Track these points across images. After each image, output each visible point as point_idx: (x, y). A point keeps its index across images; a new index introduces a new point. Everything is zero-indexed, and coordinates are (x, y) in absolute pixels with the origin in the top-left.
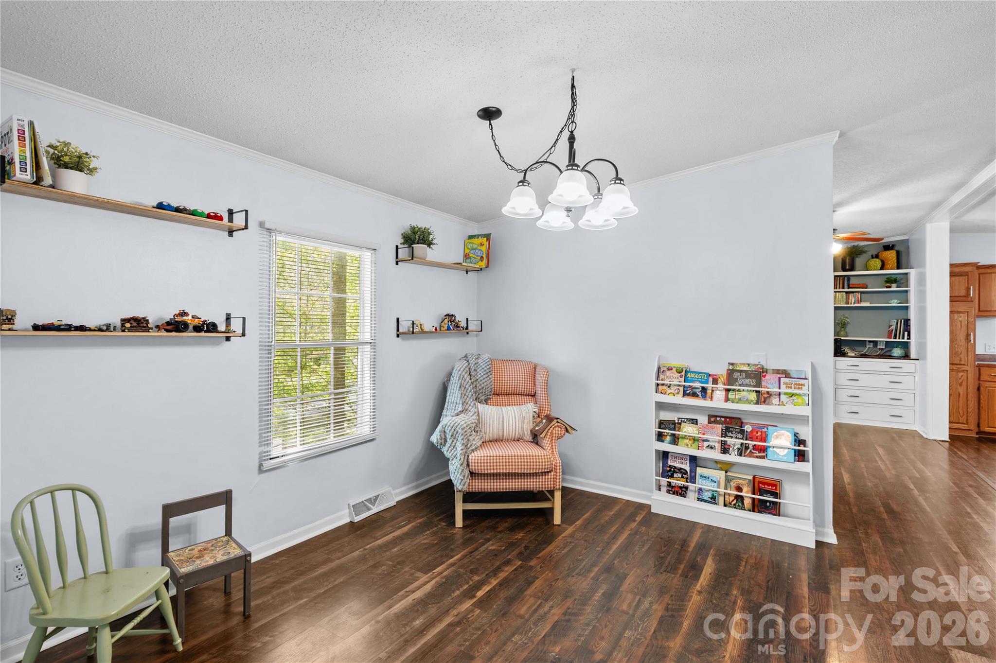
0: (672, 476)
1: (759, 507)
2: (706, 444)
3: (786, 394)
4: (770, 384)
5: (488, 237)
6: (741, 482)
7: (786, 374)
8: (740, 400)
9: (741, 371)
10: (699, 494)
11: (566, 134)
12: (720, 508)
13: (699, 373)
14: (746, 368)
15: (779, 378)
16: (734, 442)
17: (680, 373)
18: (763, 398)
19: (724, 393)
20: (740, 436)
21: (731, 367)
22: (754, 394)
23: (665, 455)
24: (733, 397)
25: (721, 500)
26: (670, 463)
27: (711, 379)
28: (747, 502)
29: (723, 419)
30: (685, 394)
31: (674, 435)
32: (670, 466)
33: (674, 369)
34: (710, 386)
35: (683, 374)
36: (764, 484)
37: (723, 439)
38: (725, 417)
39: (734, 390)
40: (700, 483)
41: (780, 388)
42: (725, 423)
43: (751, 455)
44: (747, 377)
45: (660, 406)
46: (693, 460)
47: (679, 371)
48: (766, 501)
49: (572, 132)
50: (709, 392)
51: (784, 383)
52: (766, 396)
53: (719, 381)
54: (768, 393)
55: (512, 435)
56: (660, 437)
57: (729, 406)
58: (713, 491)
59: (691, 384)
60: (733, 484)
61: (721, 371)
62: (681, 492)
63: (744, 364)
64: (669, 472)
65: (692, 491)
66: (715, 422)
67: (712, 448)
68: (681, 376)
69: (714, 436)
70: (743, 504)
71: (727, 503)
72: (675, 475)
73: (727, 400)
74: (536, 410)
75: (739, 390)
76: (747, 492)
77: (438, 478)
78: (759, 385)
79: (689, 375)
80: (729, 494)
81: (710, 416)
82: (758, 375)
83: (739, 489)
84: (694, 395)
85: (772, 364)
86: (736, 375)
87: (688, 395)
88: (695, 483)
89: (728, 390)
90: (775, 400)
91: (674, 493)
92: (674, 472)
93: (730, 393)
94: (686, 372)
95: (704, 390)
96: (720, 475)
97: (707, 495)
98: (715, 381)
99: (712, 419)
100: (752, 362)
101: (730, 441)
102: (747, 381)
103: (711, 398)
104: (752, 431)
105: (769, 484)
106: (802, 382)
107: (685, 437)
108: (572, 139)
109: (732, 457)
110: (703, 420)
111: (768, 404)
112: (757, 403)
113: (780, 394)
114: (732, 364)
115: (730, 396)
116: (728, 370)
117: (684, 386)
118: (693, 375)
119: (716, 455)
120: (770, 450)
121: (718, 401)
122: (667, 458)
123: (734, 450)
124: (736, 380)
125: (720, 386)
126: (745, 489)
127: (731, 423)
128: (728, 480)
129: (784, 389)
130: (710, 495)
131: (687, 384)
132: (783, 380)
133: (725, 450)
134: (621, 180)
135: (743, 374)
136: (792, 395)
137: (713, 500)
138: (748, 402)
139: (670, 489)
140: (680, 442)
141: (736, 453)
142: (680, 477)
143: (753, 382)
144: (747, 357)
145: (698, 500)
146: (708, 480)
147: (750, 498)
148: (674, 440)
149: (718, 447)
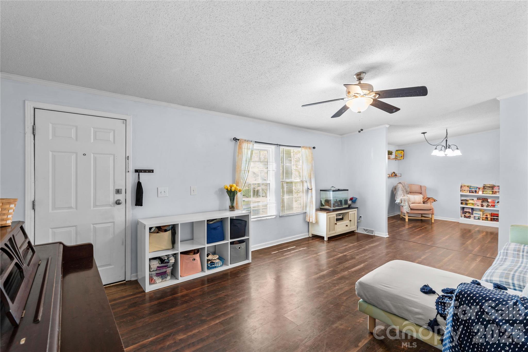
0: (466, 214)
1: (492, 220)
2: (476, 205)
4: (496, 189)
5: (403, 151)
6: (487, 214)
8: (487, 193)
9: (487, 186)
10: (474, 218)
11: (445, 140)
12: (481, 221)
13: (474, 187)
14: (489, 185)
15: (499, 188)
16: (485, 204)
17: (468, 187)
19: (482, 192)
20: (487, 202)
21: (484, 185)
22: (491, 192)
23: (463, 208)
24: (485, 193)
25: (481, 219)
26: (465, 210)
27: (478, 188)
28: (489, 219)
30: (470, 192)
31: (466, 203)
32: (465, 211)
33: (466, 186)
34: (478, 190)
35: (469, 187)
36: (494, 214)
37: (482, 203)
38: (482, 198)
39: (485, 191)
40: (474, 215)
41: (499, 190)
42: (482, 200)
43: (490, 207)
44: (489, 188)
45: (462, 196)
46: (472, 209)
47: (468, 186)
48: (495, 218)
49: (447, 139)
50: (477, 192)
52: (495, 192)
53: (480, 189)
54: (495, 191)
55: (418, 202)
56: (462, 203)
57: (484, 195)
58: (479, 217)
59: (471, 190)
60: (485, 215)
61: (481, 186)
62: (469, 217)
63: (488, 184)
64: (464, 213)
65: (472, 217)
66: (479, 199)
67: (478, 206)
68: (469, 188)
69: (479, 202)
70: (488, 219)
72: (467, 213)
73: (483, 193)
74: (423, 197)
75: (487, 191)
76: (489, 216)
77: (391, 215)
78: (493, 189)
79: (471, 187)
80: (484, 217)
81: (477, 198)
82: (492, 187)
83: (487, 216)
84: (473, 192)
85: (496, 184)
86: (486, 187)
87: (471, 192)
89: (483, 191)
91: (466, 218)
92: (466, 213)
93: (484, 192)
94: (470, 187)
95: (476, 191)
96: (481, 213)
97: (477, 218)
98: (479, 189)
99: (478, 199)
100: (491, 184)
101: (484, 204)
102: (489, 189)
103: (478, 193)
104: (491, 201)
105: (496, 215)
107: (470, 203)
108: (447, 141)
109: (485, 208)
110: (475, 199)
111: (496, 194)
112: (492, 194)
113: (499, 192)
114: (485, 185)
116: (483, 186)
117: (469, 190)
118: (472, 187)
119: (480, 207)
120: (496, 206)
121: (480, 193)
122: (464, 209)
123: (485, 206)
125: (481, 190)
127: (484, 200)
128: (483, 214)
130: (478, 218)
131: (470, 190)
133: (482, 206)
134: (458, 149)
135: (488, 187)
137: (479, 219)
138: (489, 194)
139: (465, 217)
140: (468, 204)
141: (486, 207)
142: (468, 213)
143: (491, 189)
144: (489, 183)
145: (474, 219)
146: (477, 214)
147: (490, 218)
148: (466, 204)
149: (480, 205)
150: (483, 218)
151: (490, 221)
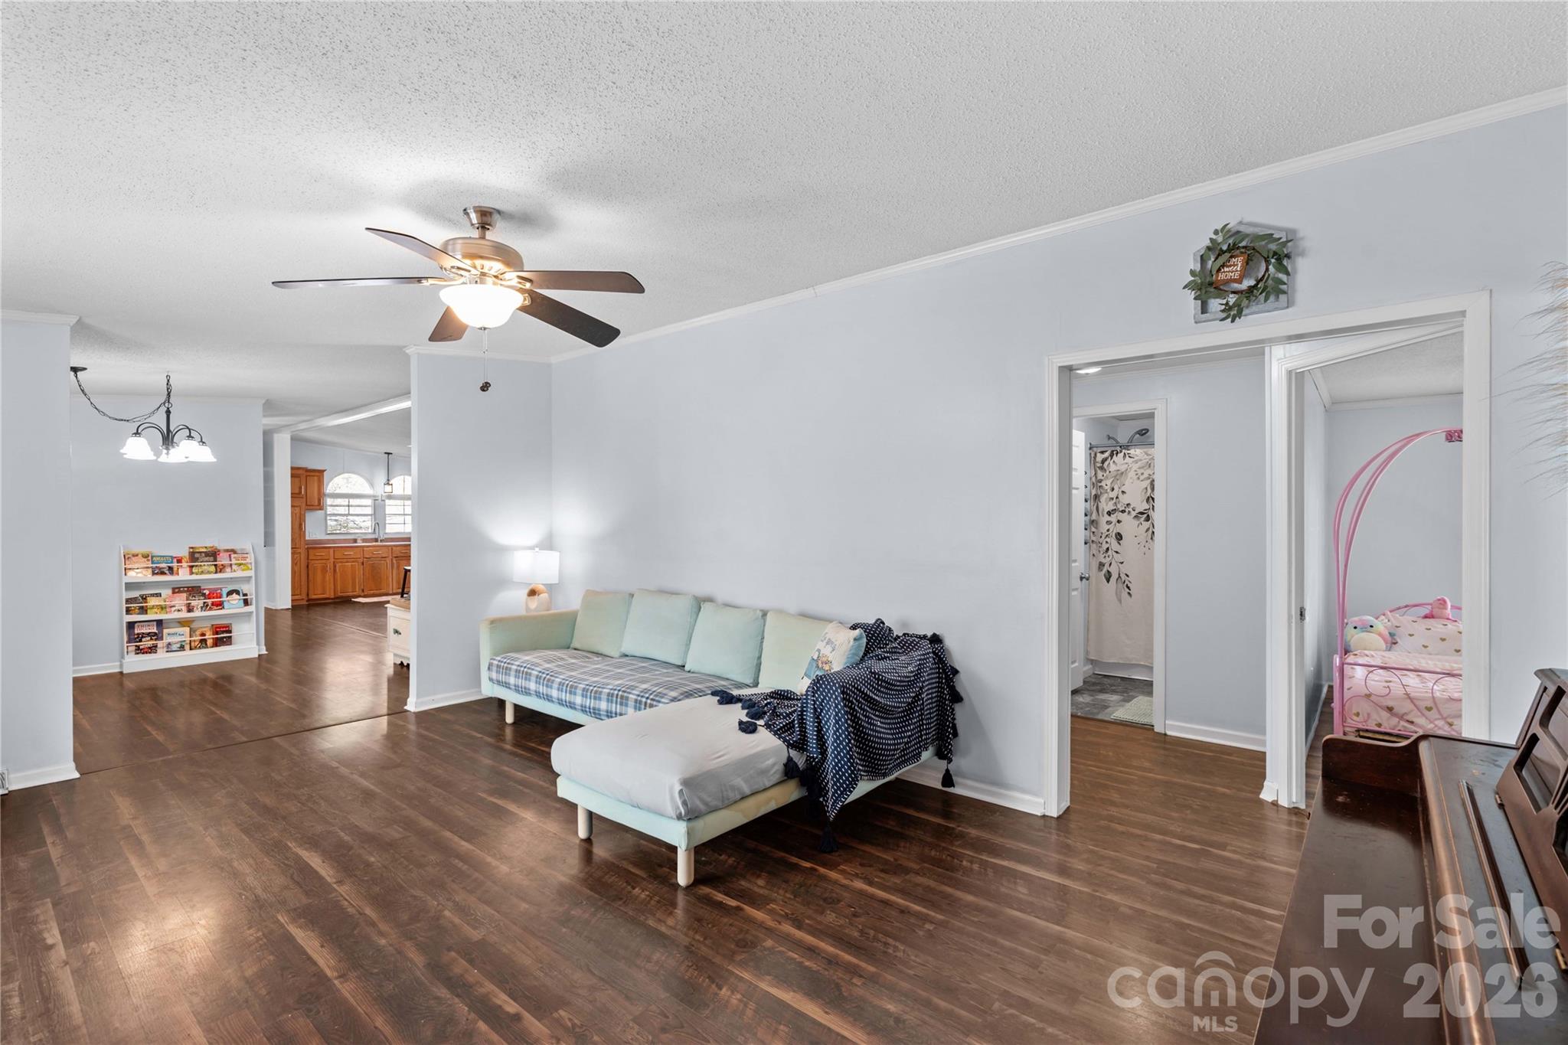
0: (140, 641)
1: (217, 643)
2: (173, 609)
3: (236, 564)
4: (223, 560)
6: (203, 629)
7: (234, 551)
8: (202, 573)
9: (200, 553)
10: (168, 648)
12: (188, 652)
13: (163, 556)
14: (204, 550)
15: (230, 555)
16: (197, 603)
17: (146, 557)
18: (220, 569)
19: (188, 569)
20: (202, 598)
21: (191, 550)
22: (213, 567)
23: (131, 625)
24: (196, 571)
25: (187, 647)
26: (136, 632)
27: (175, 560)
28: (210, 642)
29: (186, 589)
30: (154, 574)
31: (142, 608)
32: (138, 634)
33: (140, 556)
34: (175, 565)
35: (150, 558)
36: (220, 628)
37: (188, 602)
38: (188, 587)
39: (196, 566)
40: (167, 639)
41: (231, 560)
42: (188, 591)
43: (211, 609)
44: (206, 556)
45: (129, 586)
46: (161, 623)
47: (145, 556)
48: (223, 638)
49: (168, 408)
50: (175, 569)
51: (234, 557)
52: (221, 567)
53: (183, 561)
54: (222, 565)
56: (128, 611)
57: (194, 577)
58: (180, 642)
59: (158, 565)
60: (198, 633)
61: (184, 553)
62: (152, 649)
63: (202, 547)
64: (136, 638)
65: (160, 648)
66: (179, 592)
67: (178, 611)
68: (148, 560)
69: (181, 601)
70: (206, 644)
71: (193, 647)
72: (143, 640)
73: (192, 573)
75: (201, 565)
76: (210, 635)
78: (215, 560)
79: (155, 558)
80: (195, 641)
81: (174, 589)
82: (213, 554)
83: (203, 635)
84: (163, 573)
85: (222, 546)
86: (197, 555)
87: (157, 574)
88: (162, 640)
89: (192, 567)
90: (228, 570)
91: (143, 653)
92: (142, 637)
93: (194, 568)
94: (152, 557)
95: (171, 569)
96: (188, 630)
97: (175, 647)
98: (179, 561)
99: (177, 590)
100: (208, 545)
101: (193, 603)
102: (207, 559)
103: (178, 574)
104: (209, 594)
105: (223, 626)
106: (246, 555)
107: (153, 607)
108: (168, 412)
109: (197, 613)
110: (166, 592)
111: (223, 572)
112: (216, 572)
113: (231, 565)
114: (192, 548)
115: (194, 571)
116: (190, 552)
117: (152, 568)
118: (158, 558)
119: (184, 615)
120: (225, 603)
121: (183, 575)
122: (134, 628)
123: (197, 609)
124: (198, 558)
125: (184, 564)
126: (207, 634)
127: (193, 590)
128: (192, 632)
129: (234, 561)
130: (179, 645)
131: (154, 565)
132: (233, 556)
133: (190, 610)
135: (203, 555)
136: (240, 565)
137: (182, 648)
138: (209, 572)
139: (139, 651)
140: (149, 611)
141: (200, 609)
142: (149, 638)
143: (212, 559)
144: (204, 542)
145: (167, 652)
146: (175, 635)
147: (213, 638)
148: (143, 610)
149: (184, 608)
150: (193, 644)
151: (212, 647)
